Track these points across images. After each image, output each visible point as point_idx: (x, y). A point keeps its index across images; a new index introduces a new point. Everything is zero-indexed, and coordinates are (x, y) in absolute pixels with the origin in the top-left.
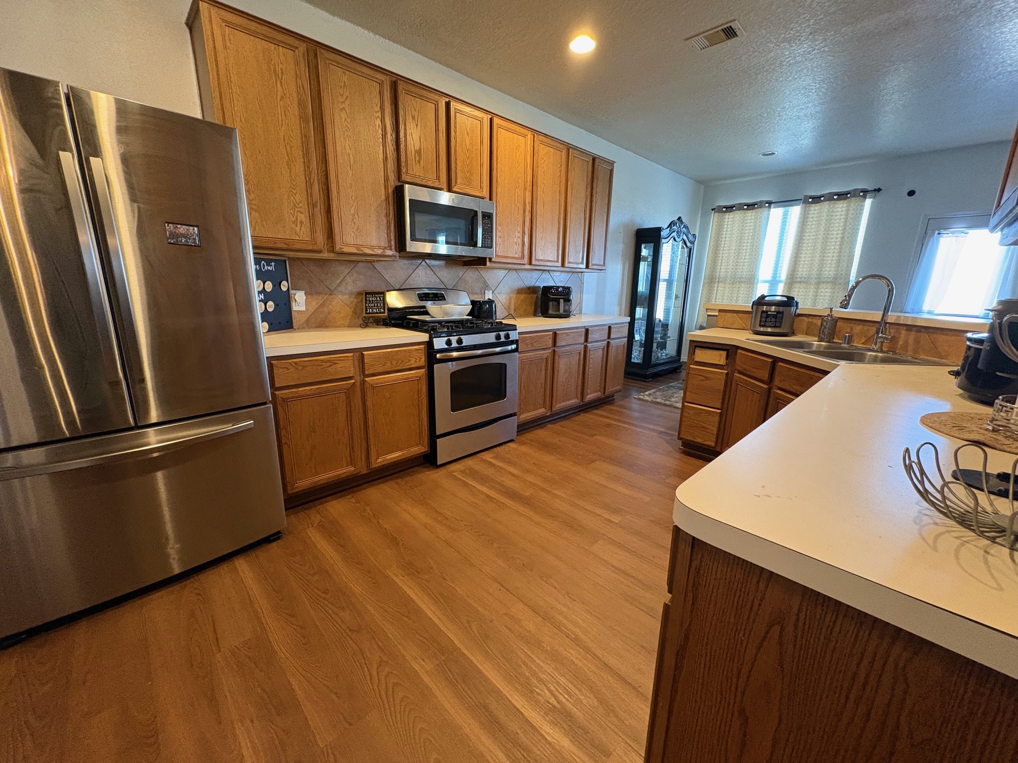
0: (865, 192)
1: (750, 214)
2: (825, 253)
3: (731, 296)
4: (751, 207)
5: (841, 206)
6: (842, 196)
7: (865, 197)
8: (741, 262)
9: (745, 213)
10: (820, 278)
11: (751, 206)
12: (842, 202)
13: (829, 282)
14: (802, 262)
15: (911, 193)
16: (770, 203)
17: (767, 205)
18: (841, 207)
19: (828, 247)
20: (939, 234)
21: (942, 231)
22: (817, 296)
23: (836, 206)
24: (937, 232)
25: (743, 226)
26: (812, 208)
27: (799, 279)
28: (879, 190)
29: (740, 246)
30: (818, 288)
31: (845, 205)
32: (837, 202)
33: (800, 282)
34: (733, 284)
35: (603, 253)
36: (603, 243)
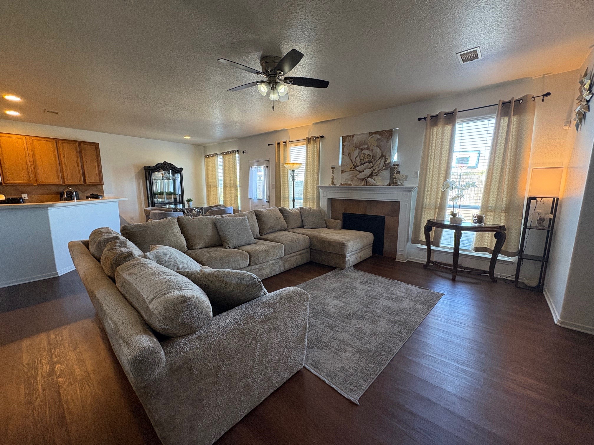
0: (235, 151)
1: (213, 158)
4: (213, 156)
7: (235, 154)
8: (214, 178)
13: (232, 187)
14: (227, 179)
15: (243, 152)
17: (216, 155)
21: (252, 167)
22: (231, 192)
25: (212, 163)
26: (225, 157)
27: (227, 186)
28: (238, 150)
29: (213, 172)
31: (232, 156)
32: (230, 155)
34: (213, 188)
35: (98, 178)
36: (97, 174)
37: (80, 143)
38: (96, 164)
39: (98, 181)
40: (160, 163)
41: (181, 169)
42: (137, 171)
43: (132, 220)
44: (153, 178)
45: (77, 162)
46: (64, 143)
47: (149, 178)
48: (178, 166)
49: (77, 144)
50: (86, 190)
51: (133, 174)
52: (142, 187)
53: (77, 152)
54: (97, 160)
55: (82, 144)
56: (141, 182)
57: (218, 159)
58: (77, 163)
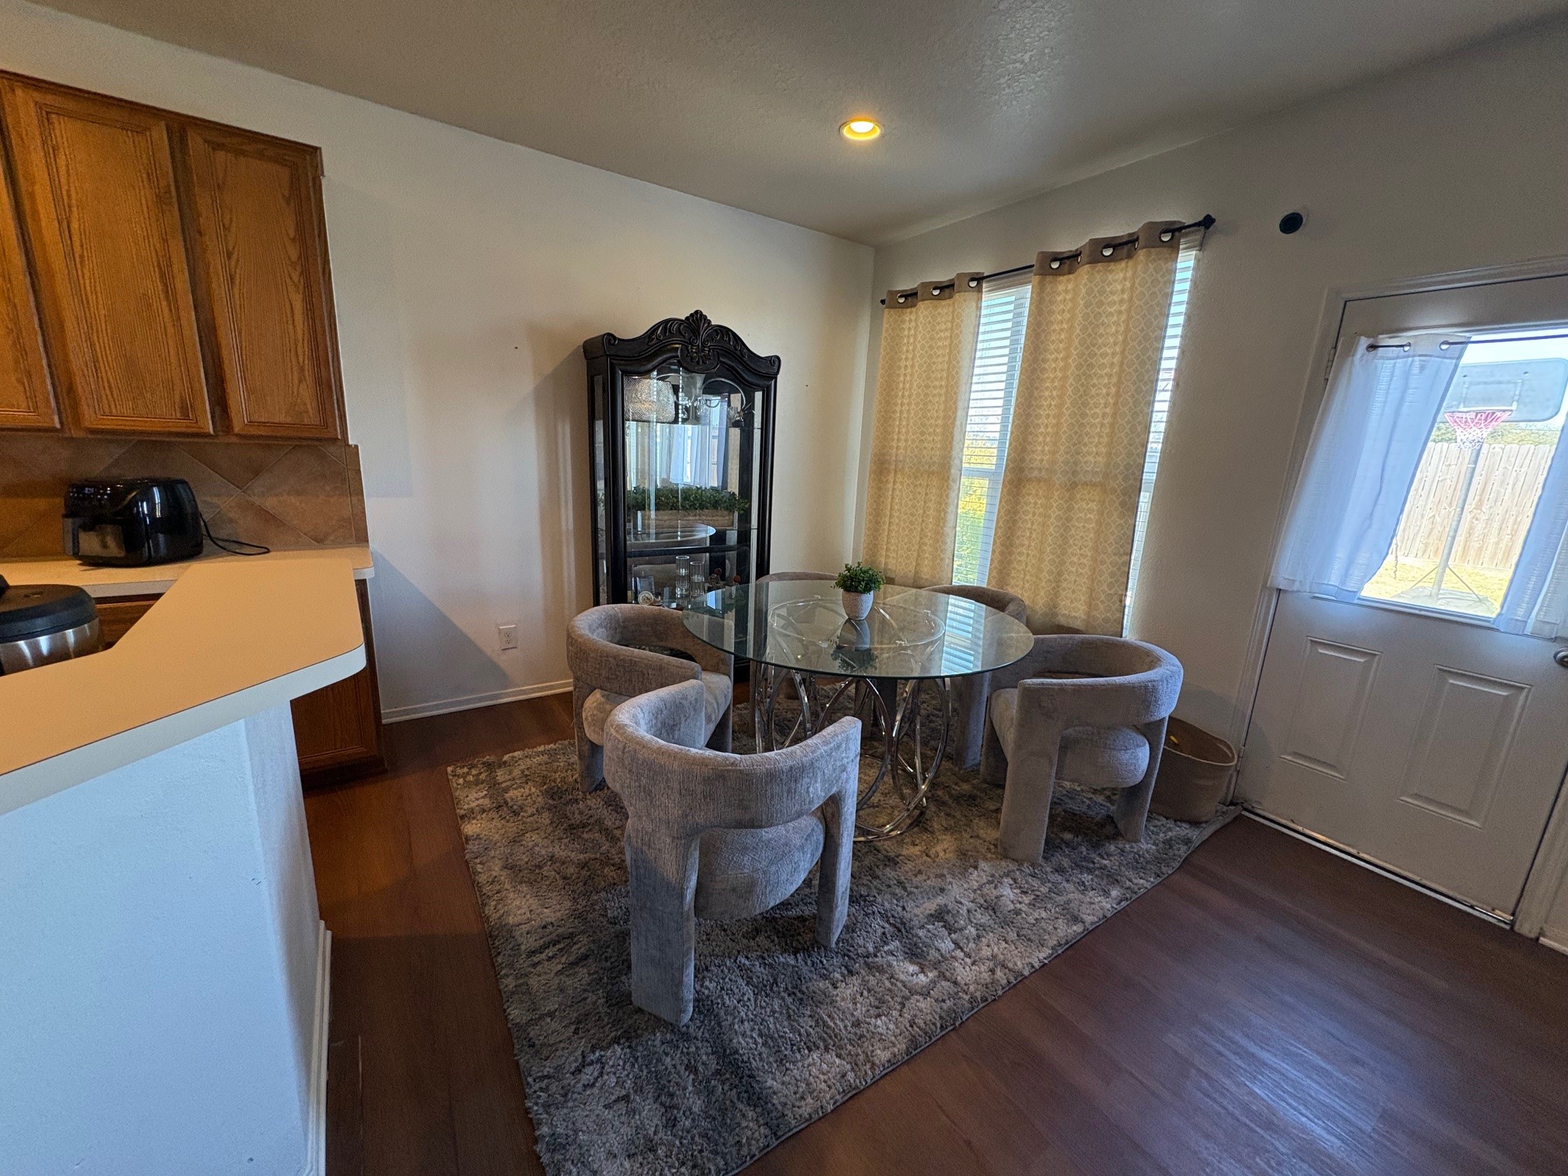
0: (1176, 230)
1: (944, 308)
2: (1085, 404)
3: (914, 507)
4: (947, 291)
5: (1122, 275)
6: (1123, 247)
7: (1173, 247)
8: (931, 426)
9: (936, 307)
10: (1075, 473)
11: (947, 289)
12: (1123, 264)
13: (1094, 485)
14: (1042, 430)
15: (1291, 223)
16: (979, 279)
17: (973, 284)
18: (1120, 278)
19: (1093, 391)
20: (1373, 347)
21: (1384, 340)
22: (1068, 520)
23: (1110, 277)
24: (1364, 342)
25: (932, 338)
26: (1061, 288)
27: (1036, 473)
28: (1207, 222)
29: (927, 386)
30: (1071, 498)
31: (1129, 274)
32: (1112, 266)
33: (1039, 481)
34: (916, 477)
35: (306, 394)
36: (302, 369)
37: (180, 126)
38: (298, 305)
39: (311, 417)
40: (674, 320)
41: (774, 362)
42: (548, 369)
43: (509, 640)
44: (631, 408)
45: (162, 275)
46: (62, 113)
47: (605, 405)
48: (760, 345)
49: (159, 134)
50: (257, 472)
51: (526, 385)
52: (569, 462)
53: (161, 199)
54: (305, 273)
55: (195, 142)
56: (565, 431)
57: (979, 308)
58: (166, 277)
